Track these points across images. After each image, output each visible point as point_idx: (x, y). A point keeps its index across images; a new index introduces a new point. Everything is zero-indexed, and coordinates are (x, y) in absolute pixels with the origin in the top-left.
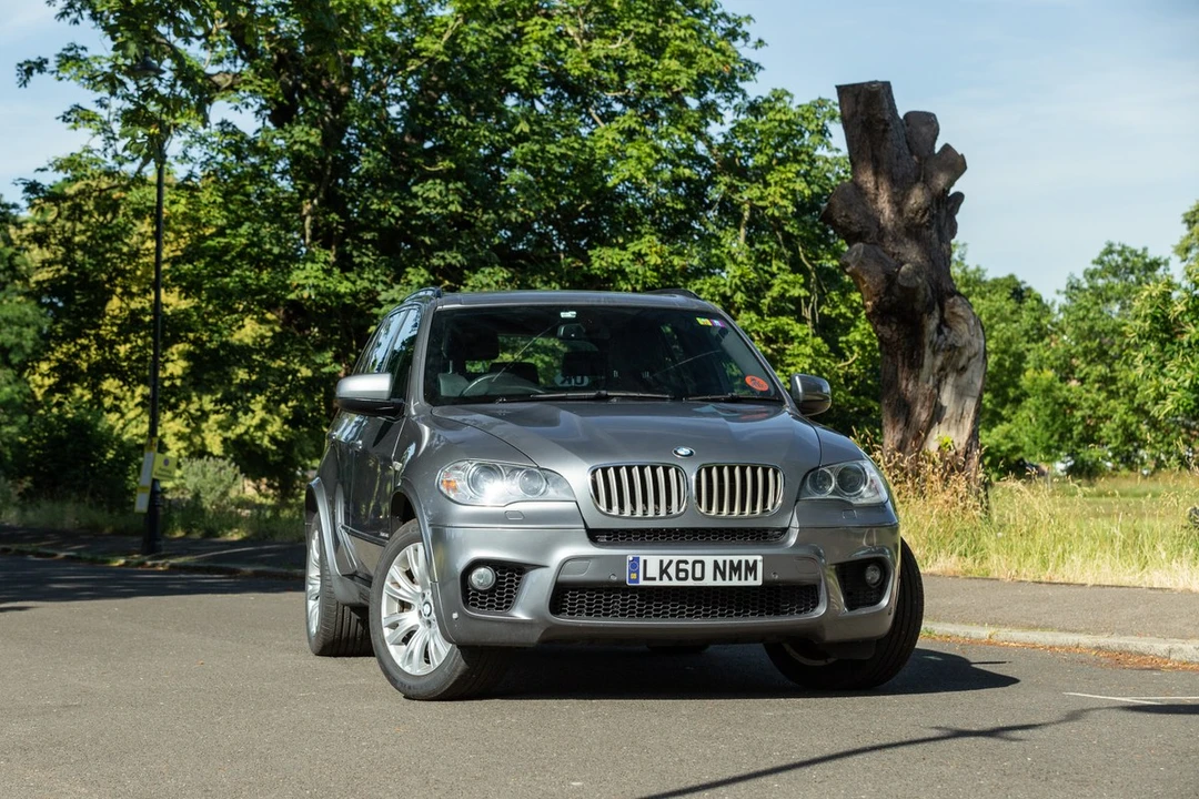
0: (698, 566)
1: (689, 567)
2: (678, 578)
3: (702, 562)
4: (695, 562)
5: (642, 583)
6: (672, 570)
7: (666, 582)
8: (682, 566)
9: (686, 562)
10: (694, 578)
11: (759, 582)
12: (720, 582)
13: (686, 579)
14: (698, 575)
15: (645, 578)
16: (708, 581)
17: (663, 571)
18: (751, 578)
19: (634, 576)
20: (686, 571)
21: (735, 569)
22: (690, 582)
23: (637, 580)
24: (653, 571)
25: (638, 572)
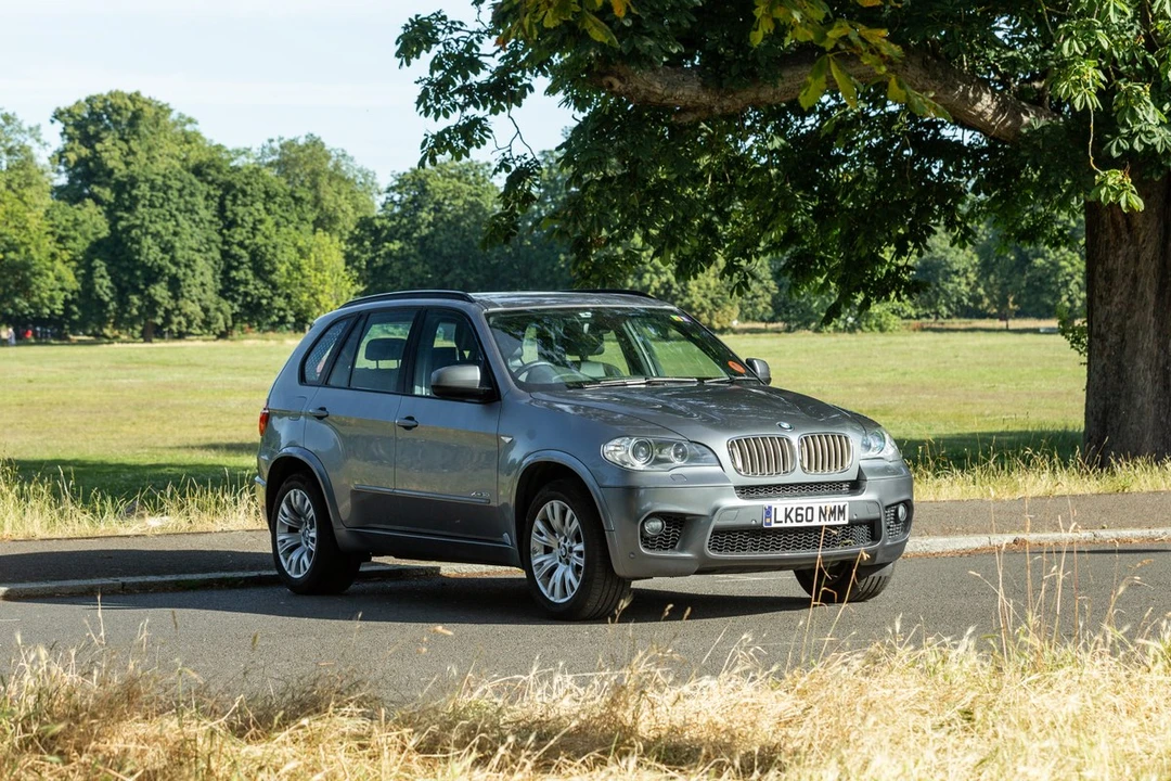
1: (803, 512)
2: (797, 521)
3: (812, 508)
4: (808, 508)
5: (774, 525)
6: (793, 515)
7: (789, 524)
8: (800, 512)
10: (807, 521)
11: (846, 522)
12: (822, 523)
13: (802, 521)
15: (776, 522)
16: (816, 523)
17: (787, 516)
18: (841, 518)
19: (768, 520)
20: (802, 515)
21: (832, 512)
22: (804, 524)
23: (771, 523)
24: (780, 516)
25: (770, 517)
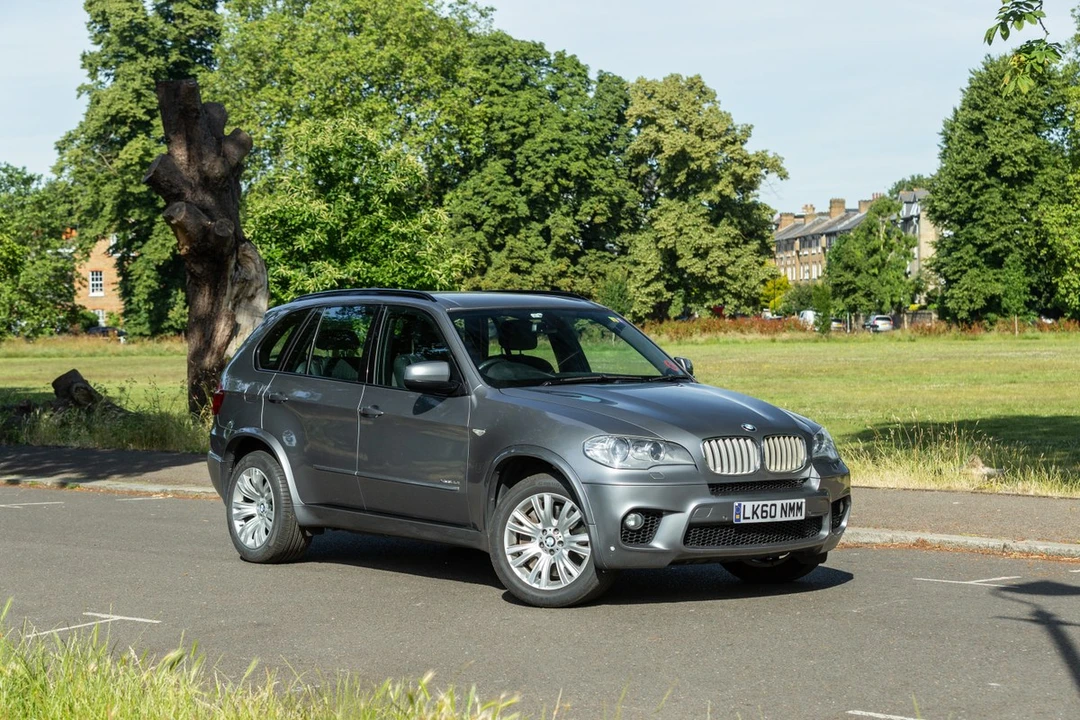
0: (773, 507)
1: (768, 509)
2: (763, 517)
3: (775, 505)
4: (771, 506)
5: (743, 521)
6: (759, 512)
7: (755, 520)
8: (765, 508)
9: (767, 505)
10: (771, 517)
11: (803, 518)
12: (784, 519)
13: (766, 517)
14: (773, 514)
15: (744, 518)
16: (778, 519)
17: (754, 513)
18: (799, 514)
19: (738, 517)
20: (766, 511)
21: (792, 509)
22: (769, 520)
23: (739, 520)
24: (749, 513)
25: (740, 514)
